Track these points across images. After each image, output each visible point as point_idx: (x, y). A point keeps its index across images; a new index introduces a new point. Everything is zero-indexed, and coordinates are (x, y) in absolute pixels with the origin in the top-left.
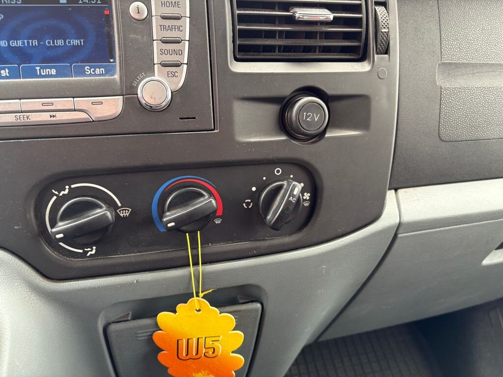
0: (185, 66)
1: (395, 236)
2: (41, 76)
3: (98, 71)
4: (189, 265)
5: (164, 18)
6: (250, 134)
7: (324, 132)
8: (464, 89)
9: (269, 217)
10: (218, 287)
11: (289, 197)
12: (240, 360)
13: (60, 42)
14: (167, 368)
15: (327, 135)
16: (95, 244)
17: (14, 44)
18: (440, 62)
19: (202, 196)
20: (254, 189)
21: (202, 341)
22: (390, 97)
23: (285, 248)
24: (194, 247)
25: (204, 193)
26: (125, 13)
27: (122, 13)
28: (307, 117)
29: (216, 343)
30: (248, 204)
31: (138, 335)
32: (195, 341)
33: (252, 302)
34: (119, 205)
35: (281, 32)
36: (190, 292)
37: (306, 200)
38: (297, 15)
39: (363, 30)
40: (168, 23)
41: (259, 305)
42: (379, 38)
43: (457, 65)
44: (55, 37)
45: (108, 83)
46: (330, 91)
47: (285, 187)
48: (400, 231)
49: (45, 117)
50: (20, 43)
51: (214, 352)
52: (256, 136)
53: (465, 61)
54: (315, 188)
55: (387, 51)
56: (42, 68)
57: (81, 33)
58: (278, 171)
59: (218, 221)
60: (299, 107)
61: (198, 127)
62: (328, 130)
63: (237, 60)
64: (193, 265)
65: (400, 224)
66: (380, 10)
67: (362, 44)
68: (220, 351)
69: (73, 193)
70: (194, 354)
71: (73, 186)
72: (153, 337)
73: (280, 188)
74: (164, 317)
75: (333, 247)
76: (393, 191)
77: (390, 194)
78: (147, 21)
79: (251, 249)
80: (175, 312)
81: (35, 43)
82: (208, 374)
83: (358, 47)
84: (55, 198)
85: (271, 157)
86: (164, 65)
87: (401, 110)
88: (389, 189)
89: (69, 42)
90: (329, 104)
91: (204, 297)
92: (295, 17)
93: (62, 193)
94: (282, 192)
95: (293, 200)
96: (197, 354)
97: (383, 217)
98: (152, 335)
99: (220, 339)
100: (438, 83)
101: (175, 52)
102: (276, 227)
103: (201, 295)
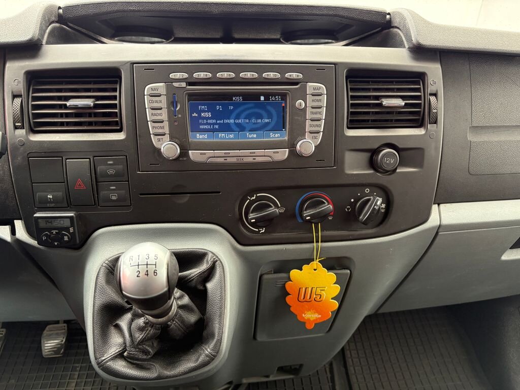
0: (322, 133)
1: (437, 233)
2: (249, 138)
3: (276, 135)
4: (313, 242)
5: (313, 108)
6: (353, 169)
7: (396, 169)
8: (486, 142)
9: (361, 217)
10: (328, 257)
11: (375, 206)
12: (336, 304)
13: (259, 121)
14: (290, 306)
15: (398, 171)
16: (264, 227)
17: (237, 121)
18: (470, 126)
19: (324, 203)
20: (352, 200)
21: (314, 290)
22: (437, 148)
23: (369, 236)
24: (317, 232)
25: (325, 202)
26: (293, 106)
27: (292, 106)
28: (387, 160)
29: (323, 292)
30: (348, 209)
31: (278, 283)
32: (310, 289)
33: (344, 269)
34: (280, 206)
35: (373, 112)
36: (312, 258)
37: (383, 208)
38: (384, 103)
39: (422, 110)
40: (314, 110)
41: (349, 271)
42: (431, 115)
43: (482, 128)
44: (257, 118)
45: (282, 142)
46: (400, 146)
47: (372, 200)
48: (440, 230)
49: (250, 160)
50: (240, 121)
51: (320, 298)
52: (356, 171)
53: (488, 125)
54: (388, 201)
55: (436, 122)
56: (250, 134)
57: (270, 116)
58: (367, 191)
59: (330, 218)
60: (383, 155)
61: (325, 165)
62: (398, 168)
63: (349, 128)
64: (316, 242)
65: (440, 226)
66: (433, 99)
67: (421, 118)
68: (324, 297)
69: (258, 199)
70: (308, 298)
71: (258, 195)
72: (286, 286)
73: (369, 200)
74: (294, 273)
75: (398, 238)
76: (437, 205)
77: (435, 207)
78: (304, 110)
79: (349, 235)
80: (301, 269)
81: (247, 121)
82: (315, 313)
83: (419, 119)
84: (248, 201)
85: (364, 182)
86: (311, 133)
87: (443, 155)
88: (434, 204)
89: (264, 121)
90: (400, 153)
91: (319, 262)
92: (382, 104)
93: (252, 198)
94: (370, 202)
95: (376, 208)
96: (310, 298)
97: (429, 221)
98: (285, 284)
99: (325, 289)
100: (469, 139)
101: (317, 126)
102: (365, 223)
103: (318, 260)
